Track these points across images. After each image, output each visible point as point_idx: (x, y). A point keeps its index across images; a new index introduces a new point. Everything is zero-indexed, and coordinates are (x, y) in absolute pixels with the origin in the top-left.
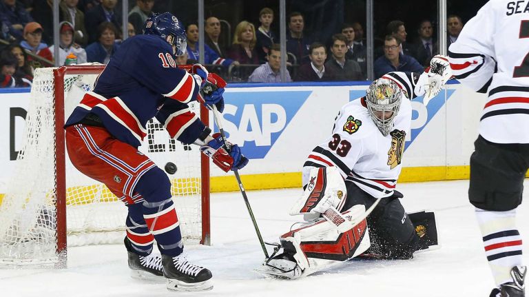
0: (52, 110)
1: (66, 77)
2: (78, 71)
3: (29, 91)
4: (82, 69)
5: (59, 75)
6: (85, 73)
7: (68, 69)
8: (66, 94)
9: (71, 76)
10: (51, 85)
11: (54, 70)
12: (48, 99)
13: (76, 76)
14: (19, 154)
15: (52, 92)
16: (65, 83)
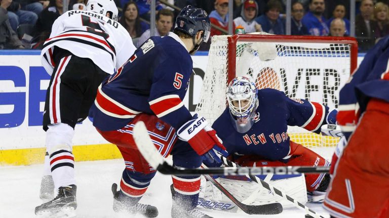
0: (225, 70)
1: (238, 43)
2: (248, 39)
3: (207, 55)
4: (252, 38)
5: (233, 42)
6: (254, 41)
7: (240, 37)
8: (237, 58)
9: (243, 43)
10: (225, 50)
11: (228, 38)
12: (223, 61)
13: (247, 43)
14: (197, 107)
15: (226, 55)
16: (238, 48)
